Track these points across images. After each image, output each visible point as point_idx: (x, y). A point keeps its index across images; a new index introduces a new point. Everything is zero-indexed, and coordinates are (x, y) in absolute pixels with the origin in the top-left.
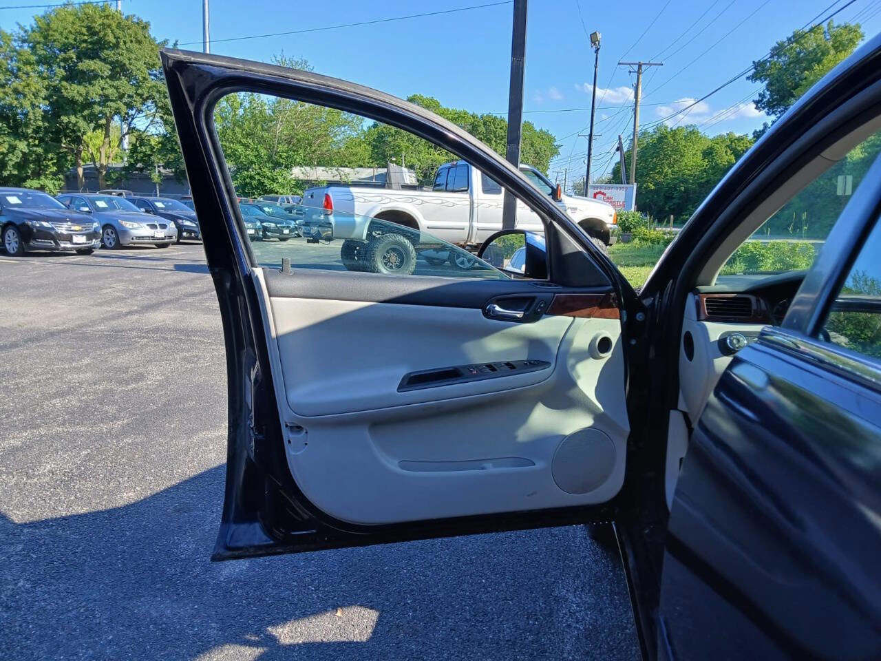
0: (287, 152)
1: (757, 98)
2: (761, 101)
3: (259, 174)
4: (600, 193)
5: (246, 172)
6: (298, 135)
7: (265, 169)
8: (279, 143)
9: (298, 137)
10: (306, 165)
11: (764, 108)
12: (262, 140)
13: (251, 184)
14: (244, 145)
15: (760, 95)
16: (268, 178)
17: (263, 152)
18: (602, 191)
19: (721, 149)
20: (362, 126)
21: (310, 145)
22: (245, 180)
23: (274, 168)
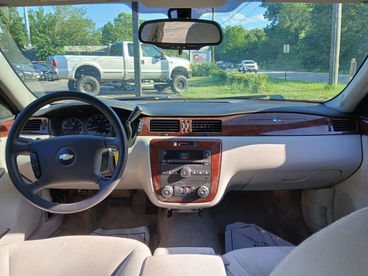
0: (61, 40)
1: (264, 13)
2: (266, 14)
3: (48, 50)
4: (196, 55)
5: (42, 49)
6: (66, 31)
7: (51, 48)
8: (57, 36)
9: (66, 33)
10: (70, 45)
11: (267, 18)
12: (49, 35)
13: (45, 55)
14: (40, 37)
15: (265, 12)
16: (53, 52)
17: (50, 40)
18: (197, 54)
19: (252, 35)
20: (95, 27)
21: (71, 36)
22: (42, 53)
23: (55, 47)
